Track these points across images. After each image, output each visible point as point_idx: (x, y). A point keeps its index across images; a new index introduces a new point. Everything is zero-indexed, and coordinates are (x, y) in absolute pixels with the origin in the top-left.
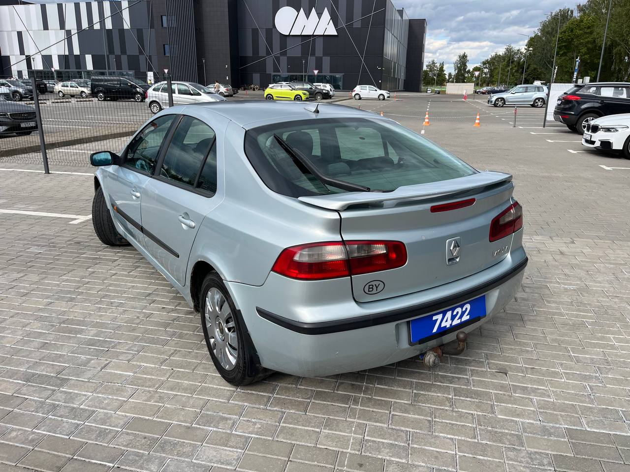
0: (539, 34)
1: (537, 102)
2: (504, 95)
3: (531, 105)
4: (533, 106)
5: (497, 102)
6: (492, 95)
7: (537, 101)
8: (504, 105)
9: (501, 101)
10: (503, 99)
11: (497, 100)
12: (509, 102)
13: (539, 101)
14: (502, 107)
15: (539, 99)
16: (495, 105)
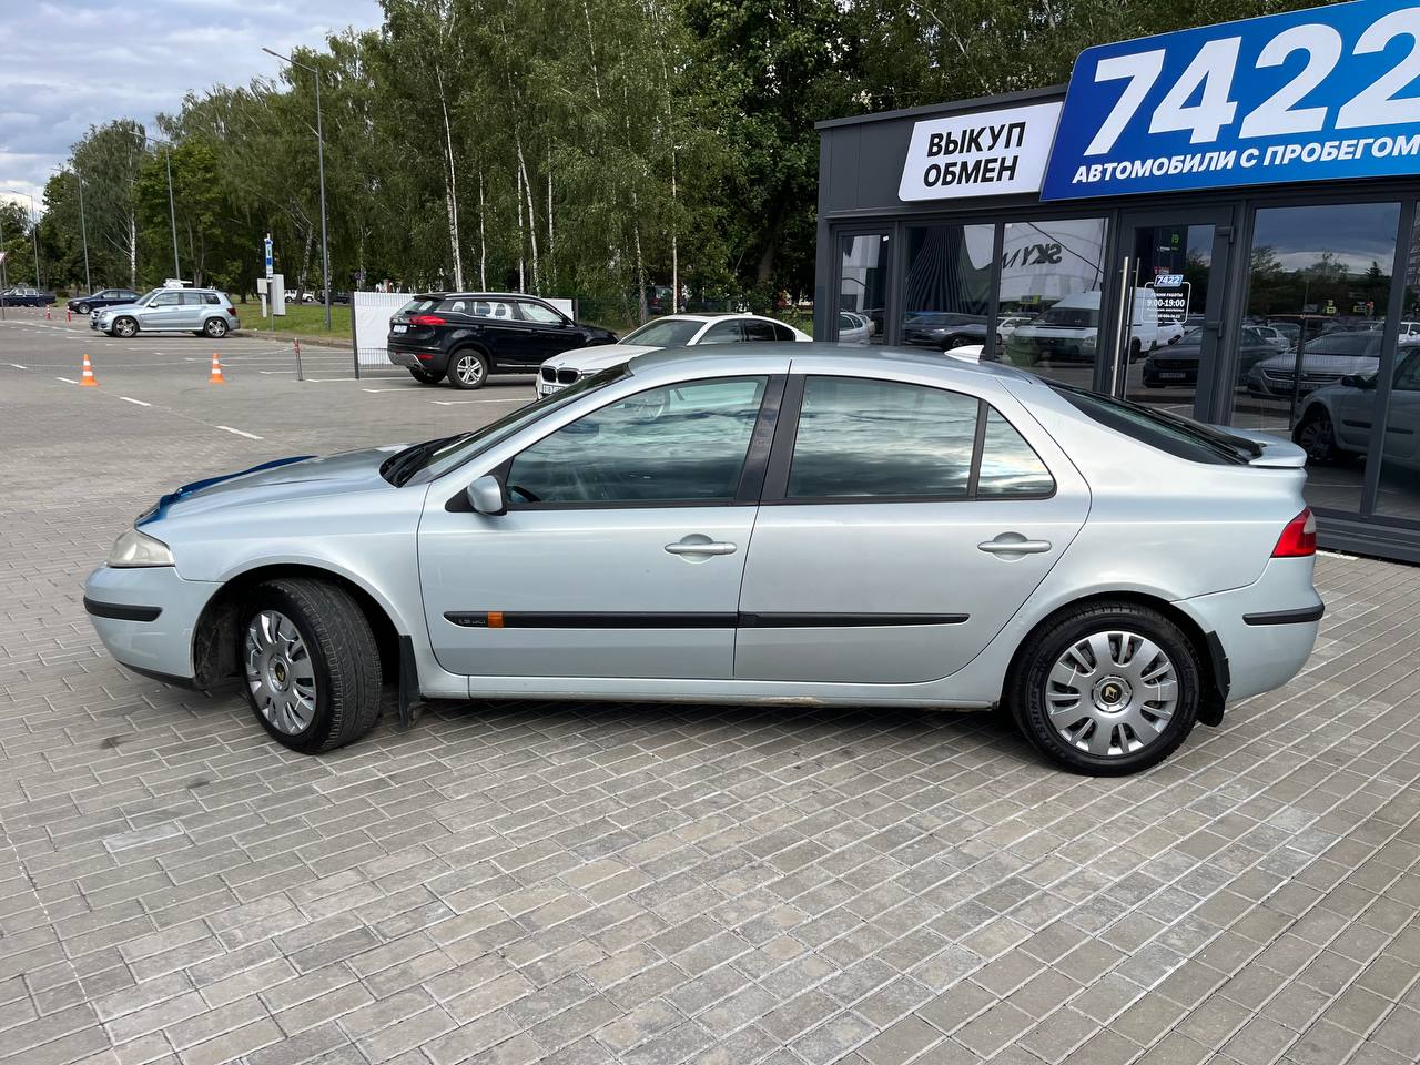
0: (73, 171)
1: (211, 327)
2: (135, 311)
3: (194, 332)
4: (199, 334)
5: (118, 326)
6: (101, 310)
7: (211, 324)
8: (138, 334)
9: (128, 323)
10: (130, 319)
11: (118, 320)
12: (147, 325)
13: (215, 323)
14: (133, 336)
15: (215, 319)
16: (113, 334)
